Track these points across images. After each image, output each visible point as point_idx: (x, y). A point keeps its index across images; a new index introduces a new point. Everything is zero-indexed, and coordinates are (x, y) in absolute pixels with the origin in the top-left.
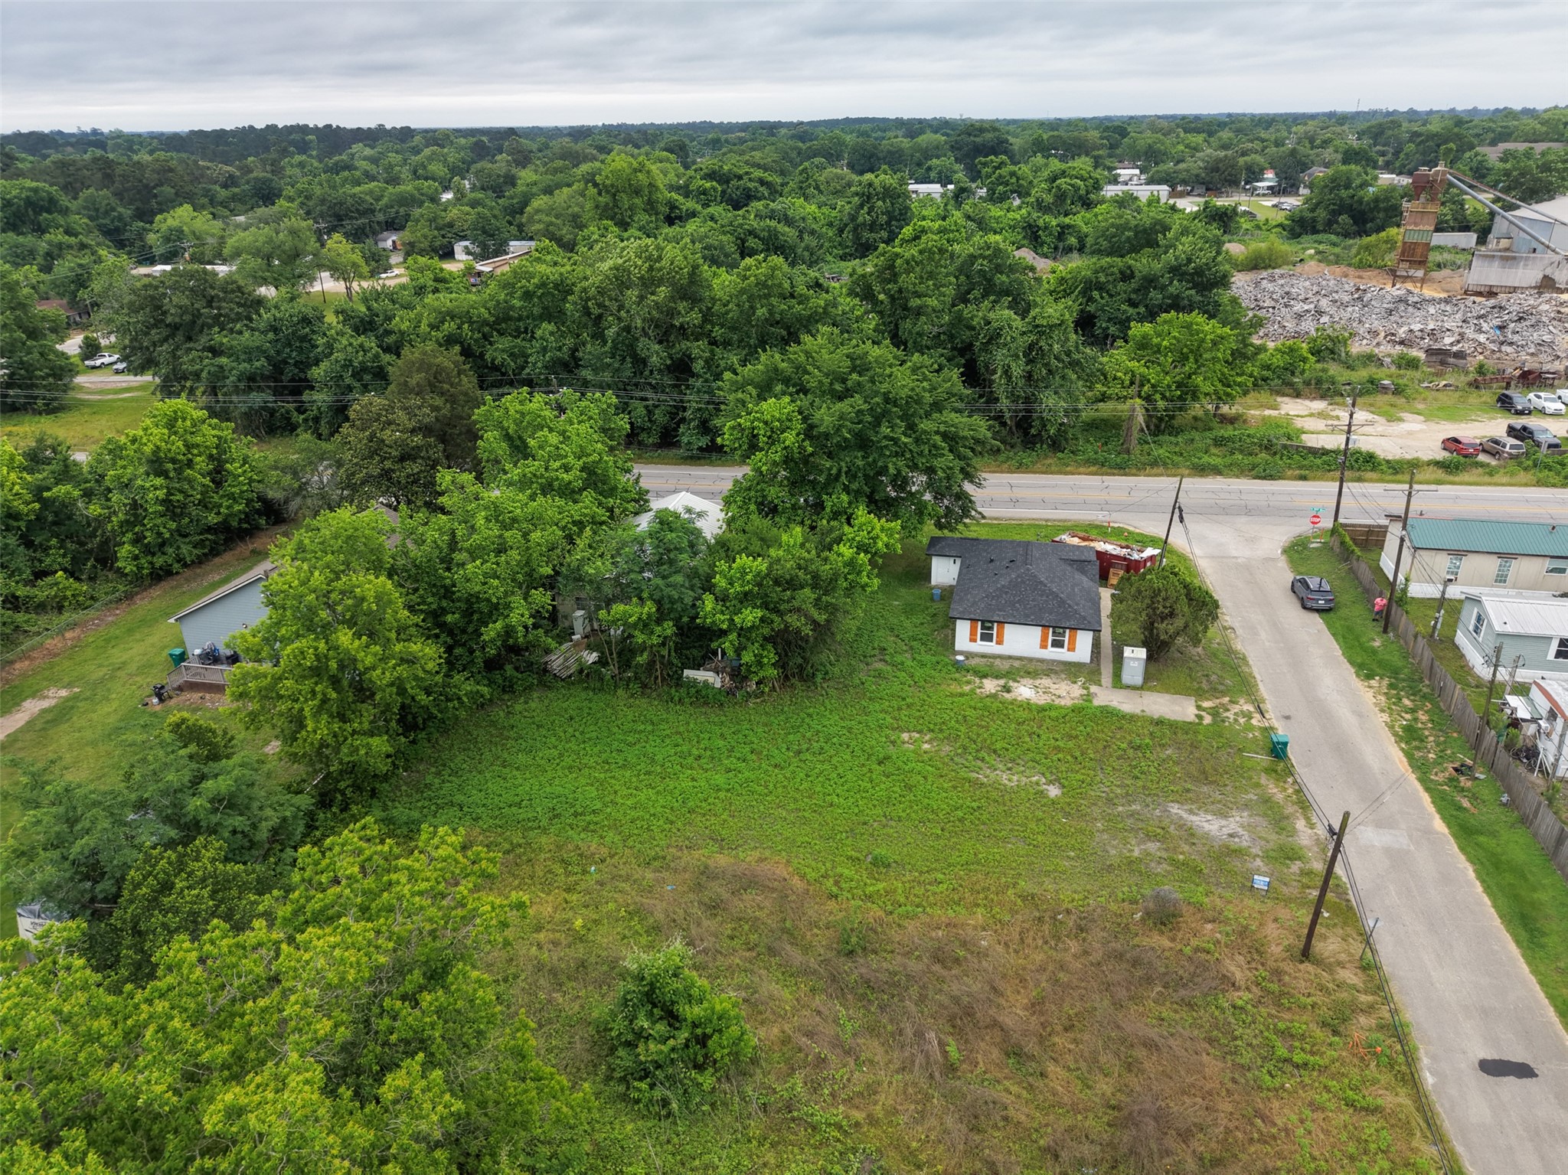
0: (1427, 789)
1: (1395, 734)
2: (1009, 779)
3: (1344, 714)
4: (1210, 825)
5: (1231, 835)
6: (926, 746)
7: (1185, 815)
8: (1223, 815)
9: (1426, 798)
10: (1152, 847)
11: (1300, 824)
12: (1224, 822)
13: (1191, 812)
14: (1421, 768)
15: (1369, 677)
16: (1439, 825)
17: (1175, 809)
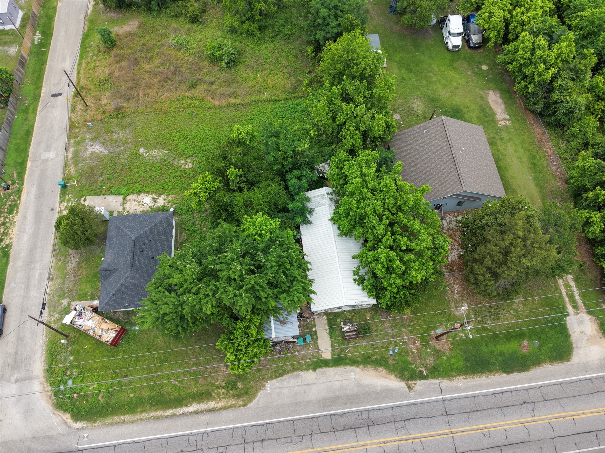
0: (23, 180)
1: (18, 208)
2: (155, 152)
3: (30, 216)
4: (97, 148)
5: (92, 145)
6: (182, 162)
7: (104, 151)
8: (93, 153)
9: (26, 177)
10: (116, 136)
11: (70, 155)
12: (93, 150)
13: (101, 152)
14: (19, 192)
15: (7, 246)
16: (29, 164)
17: (106, 152)
